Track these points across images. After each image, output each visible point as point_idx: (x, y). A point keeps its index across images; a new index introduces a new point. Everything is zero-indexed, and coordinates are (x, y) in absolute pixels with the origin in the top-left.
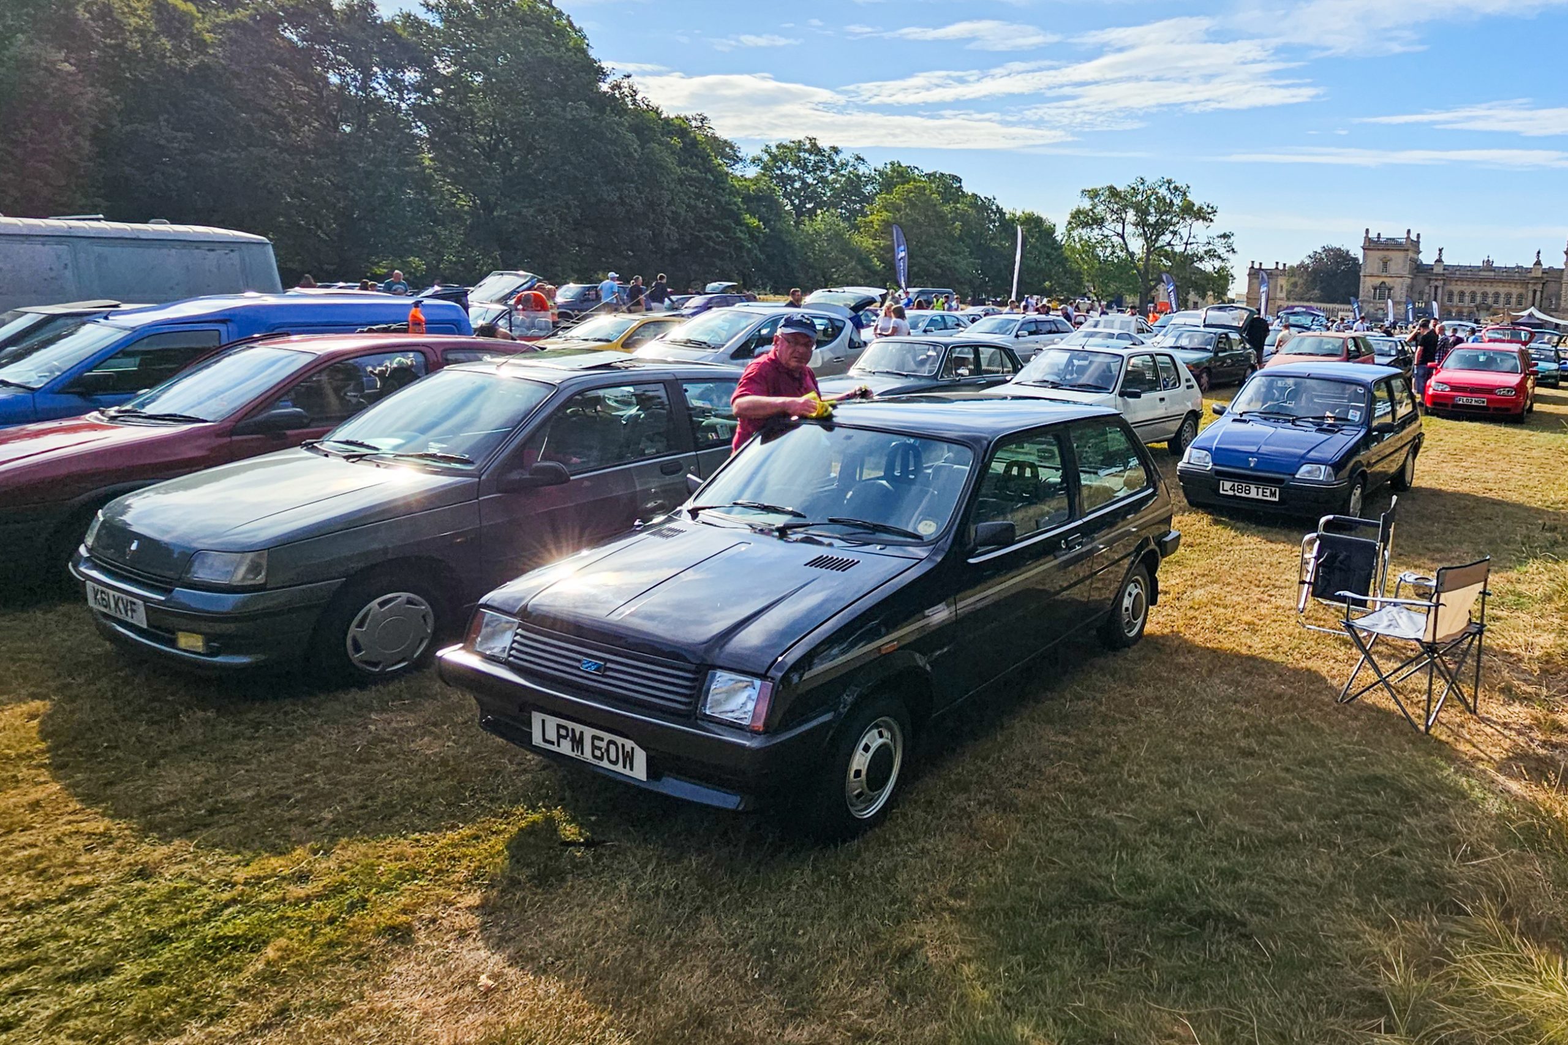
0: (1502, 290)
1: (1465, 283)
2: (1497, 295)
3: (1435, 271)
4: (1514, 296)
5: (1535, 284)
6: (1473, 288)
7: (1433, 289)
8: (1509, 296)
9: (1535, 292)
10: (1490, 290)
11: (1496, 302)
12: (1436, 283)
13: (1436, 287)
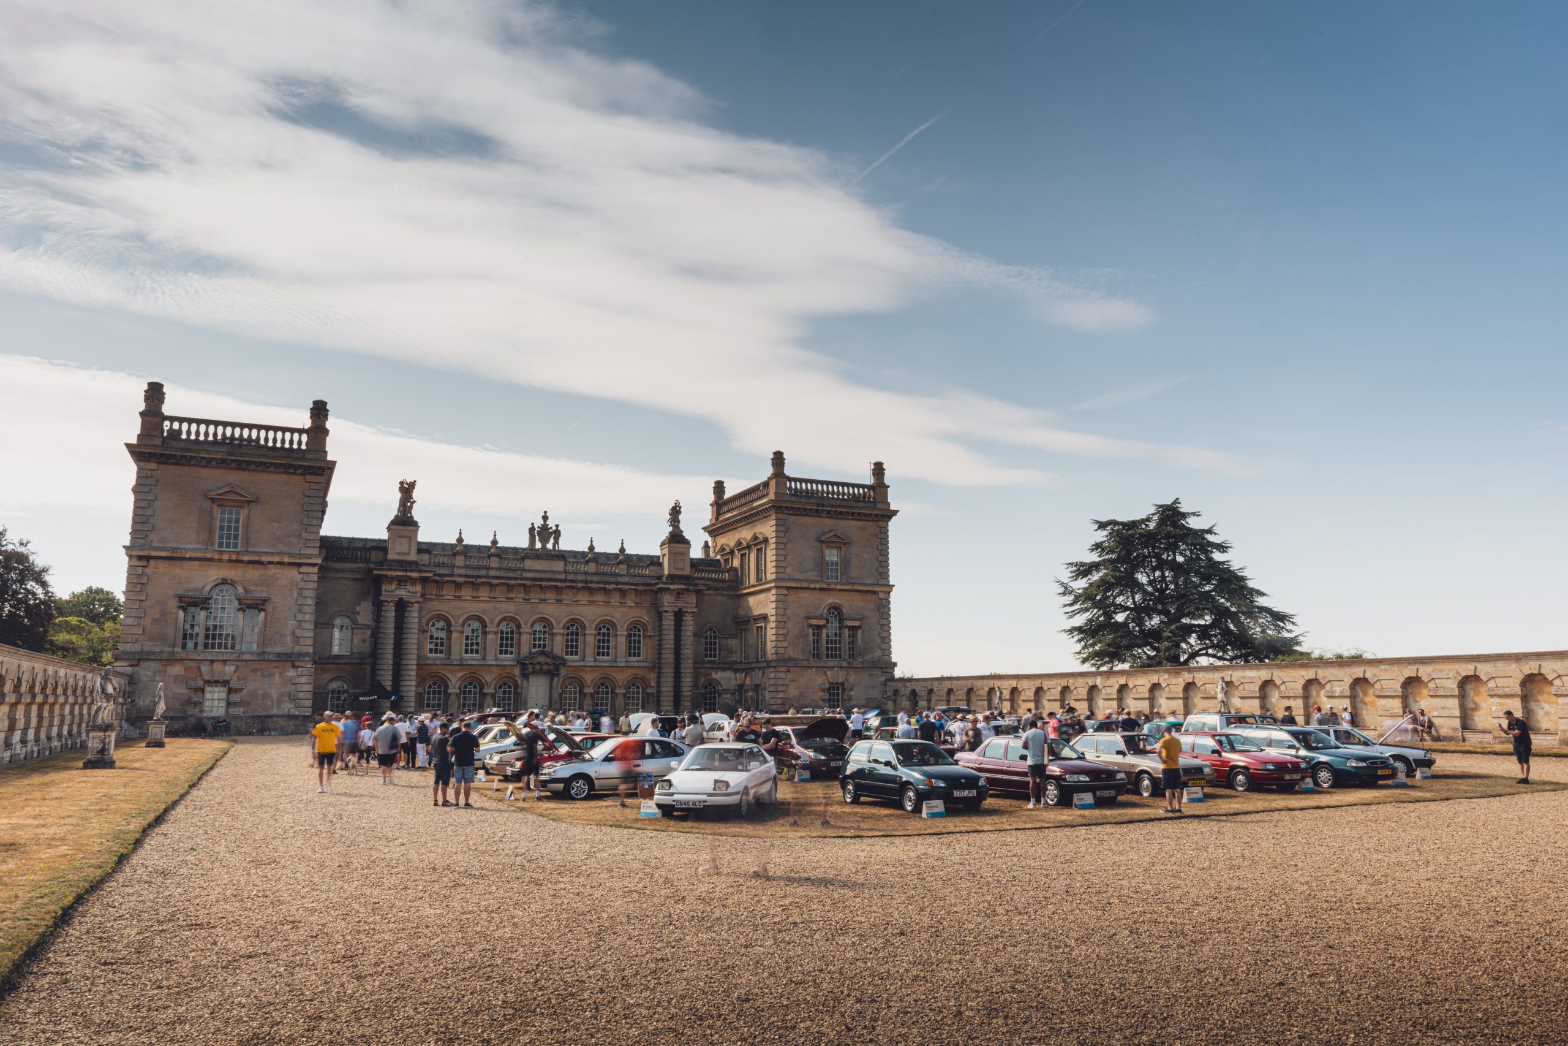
0: (590, 612)
1: (484, 594)
2: (575, 626)
3: (392, 556)
4: (622, 632)
5: (679, 593)
6: (509, 609)
7: (390, 613)
8: (606, 629)
9: (679, 615)
10: (557, 612)
11: (572, 647)
12: (402, 593)
13: (402, 606)
